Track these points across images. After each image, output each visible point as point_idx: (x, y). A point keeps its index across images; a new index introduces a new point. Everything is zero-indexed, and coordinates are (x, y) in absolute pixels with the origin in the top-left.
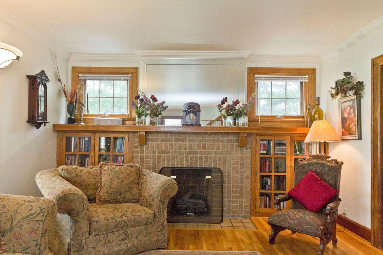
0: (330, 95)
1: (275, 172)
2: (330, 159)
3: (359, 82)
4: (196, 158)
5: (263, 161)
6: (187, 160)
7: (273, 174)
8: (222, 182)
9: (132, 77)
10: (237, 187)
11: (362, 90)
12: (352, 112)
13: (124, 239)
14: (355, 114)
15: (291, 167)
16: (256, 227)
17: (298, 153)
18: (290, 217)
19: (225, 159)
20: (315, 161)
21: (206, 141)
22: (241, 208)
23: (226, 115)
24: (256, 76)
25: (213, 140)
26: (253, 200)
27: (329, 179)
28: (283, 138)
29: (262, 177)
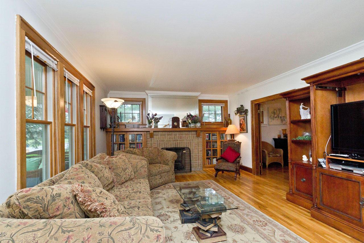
0: (235, 114)
1: (213, 148)
2: (236, 141)
3: (246, 109)
4: (177, 142)
5: (207, 143)
6: (173, 144)
7: (212, 149)
8: (190, 154)
9: (142, 103)
10: (196, 156)
11: (247, 113)
12: (244, 121)
13: (161, 178)
14: (245, 122)
15: (219, 145)
16: (206, 172)
17: (222, 139)
18: (223, 165)
19: (191, 143)
20: (230, 142)
21: (182, 135)
22: (199, 165)
23: (191, 122)
24: (202, 103)
25: (185, 134)
26: (204, 161)
27: (236, 149)
28: (215, 132)
29: (207, 150)
